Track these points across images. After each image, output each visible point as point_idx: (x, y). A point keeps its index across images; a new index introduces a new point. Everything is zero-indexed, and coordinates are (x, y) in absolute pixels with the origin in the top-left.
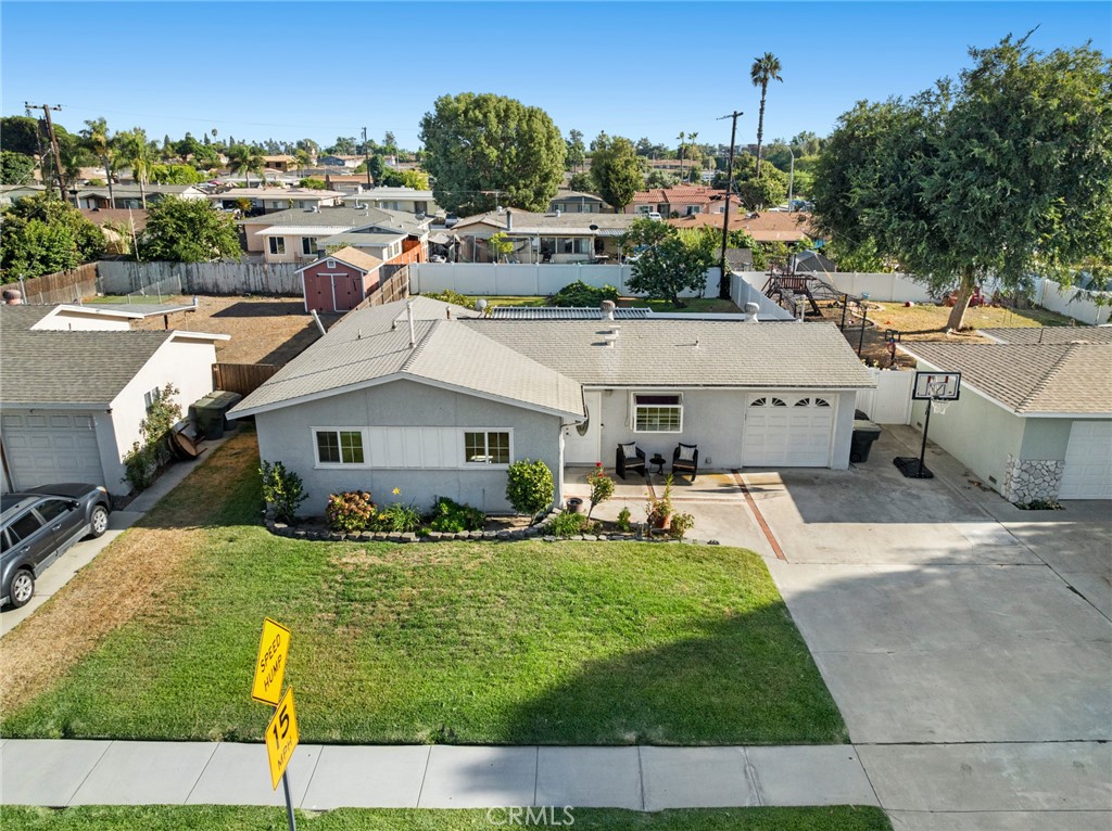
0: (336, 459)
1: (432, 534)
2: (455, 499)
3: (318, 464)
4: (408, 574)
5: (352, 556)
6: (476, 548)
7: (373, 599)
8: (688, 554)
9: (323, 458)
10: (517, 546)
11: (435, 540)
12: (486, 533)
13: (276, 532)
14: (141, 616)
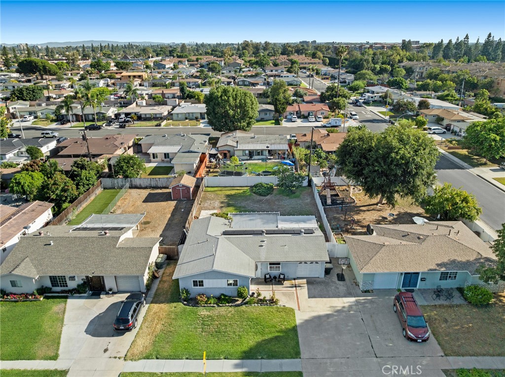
0: (197, 286)
1: (220, 305)
2: (225, 294)
3: (193, 287)
4: (216, 317)
5: (203, 312)
6: (230, 309)
7: (209, 325)
8: (278, 310)
9: (194, 286)
10: (240, 308)
11: (221, 306)
12: (233, 305)
13: (184, 304)
14: (162, 330)
